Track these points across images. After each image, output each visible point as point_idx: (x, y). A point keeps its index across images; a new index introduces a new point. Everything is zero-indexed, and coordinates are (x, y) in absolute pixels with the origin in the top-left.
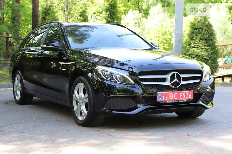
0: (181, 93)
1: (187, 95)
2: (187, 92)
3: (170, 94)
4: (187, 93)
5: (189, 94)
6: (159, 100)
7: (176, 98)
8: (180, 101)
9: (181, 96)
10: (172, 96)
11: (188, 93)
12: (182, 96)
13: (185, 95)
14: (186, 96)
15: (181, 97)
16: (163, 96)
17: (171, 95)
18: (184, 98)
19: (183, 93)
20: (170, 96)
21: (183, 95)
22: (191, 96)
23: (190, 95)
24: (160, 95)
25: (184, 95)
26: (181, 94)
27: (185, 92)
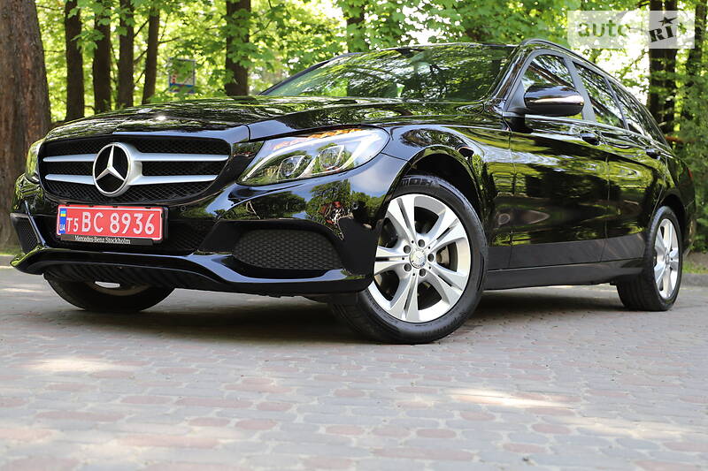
0: (115, 214)
1: (138, 222)
2: (139, 213)
3: (85, 214)
4: (136, 215)
5: (144, 221)
6: (60, 229)
7: (99, 228)
8: (109, 241)
9: (114, 222)
10: (88, 221)
11: (140, 216)
12: (116, 222)
13: (128, 223)
14: (134, 225)
15: (115, 227)
16: (69, 219)
17: (87, 217)
18: (124, 232)
19: (121, 214)
20: (84, 221)
21: (120, 222)
22: (151, 226)
23: (148, 224)
24: (63, 215)
25: (124, 222)
26: (115, 218)
27: (131, 213)
